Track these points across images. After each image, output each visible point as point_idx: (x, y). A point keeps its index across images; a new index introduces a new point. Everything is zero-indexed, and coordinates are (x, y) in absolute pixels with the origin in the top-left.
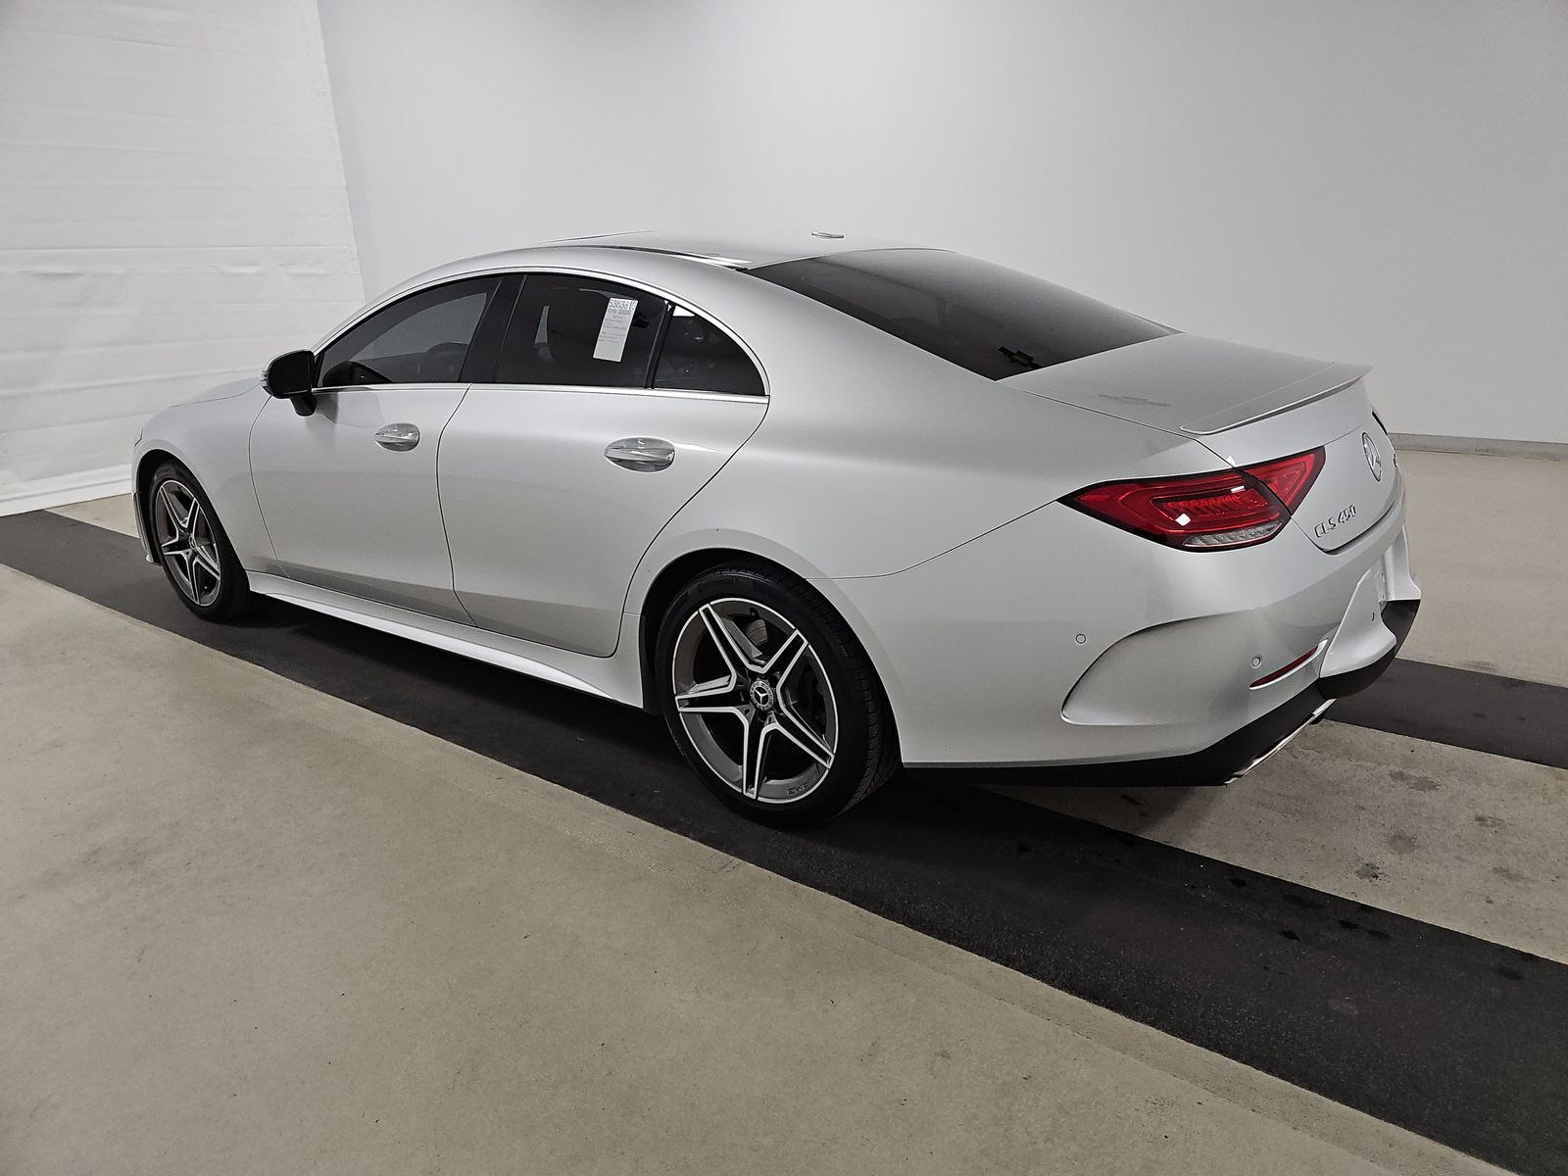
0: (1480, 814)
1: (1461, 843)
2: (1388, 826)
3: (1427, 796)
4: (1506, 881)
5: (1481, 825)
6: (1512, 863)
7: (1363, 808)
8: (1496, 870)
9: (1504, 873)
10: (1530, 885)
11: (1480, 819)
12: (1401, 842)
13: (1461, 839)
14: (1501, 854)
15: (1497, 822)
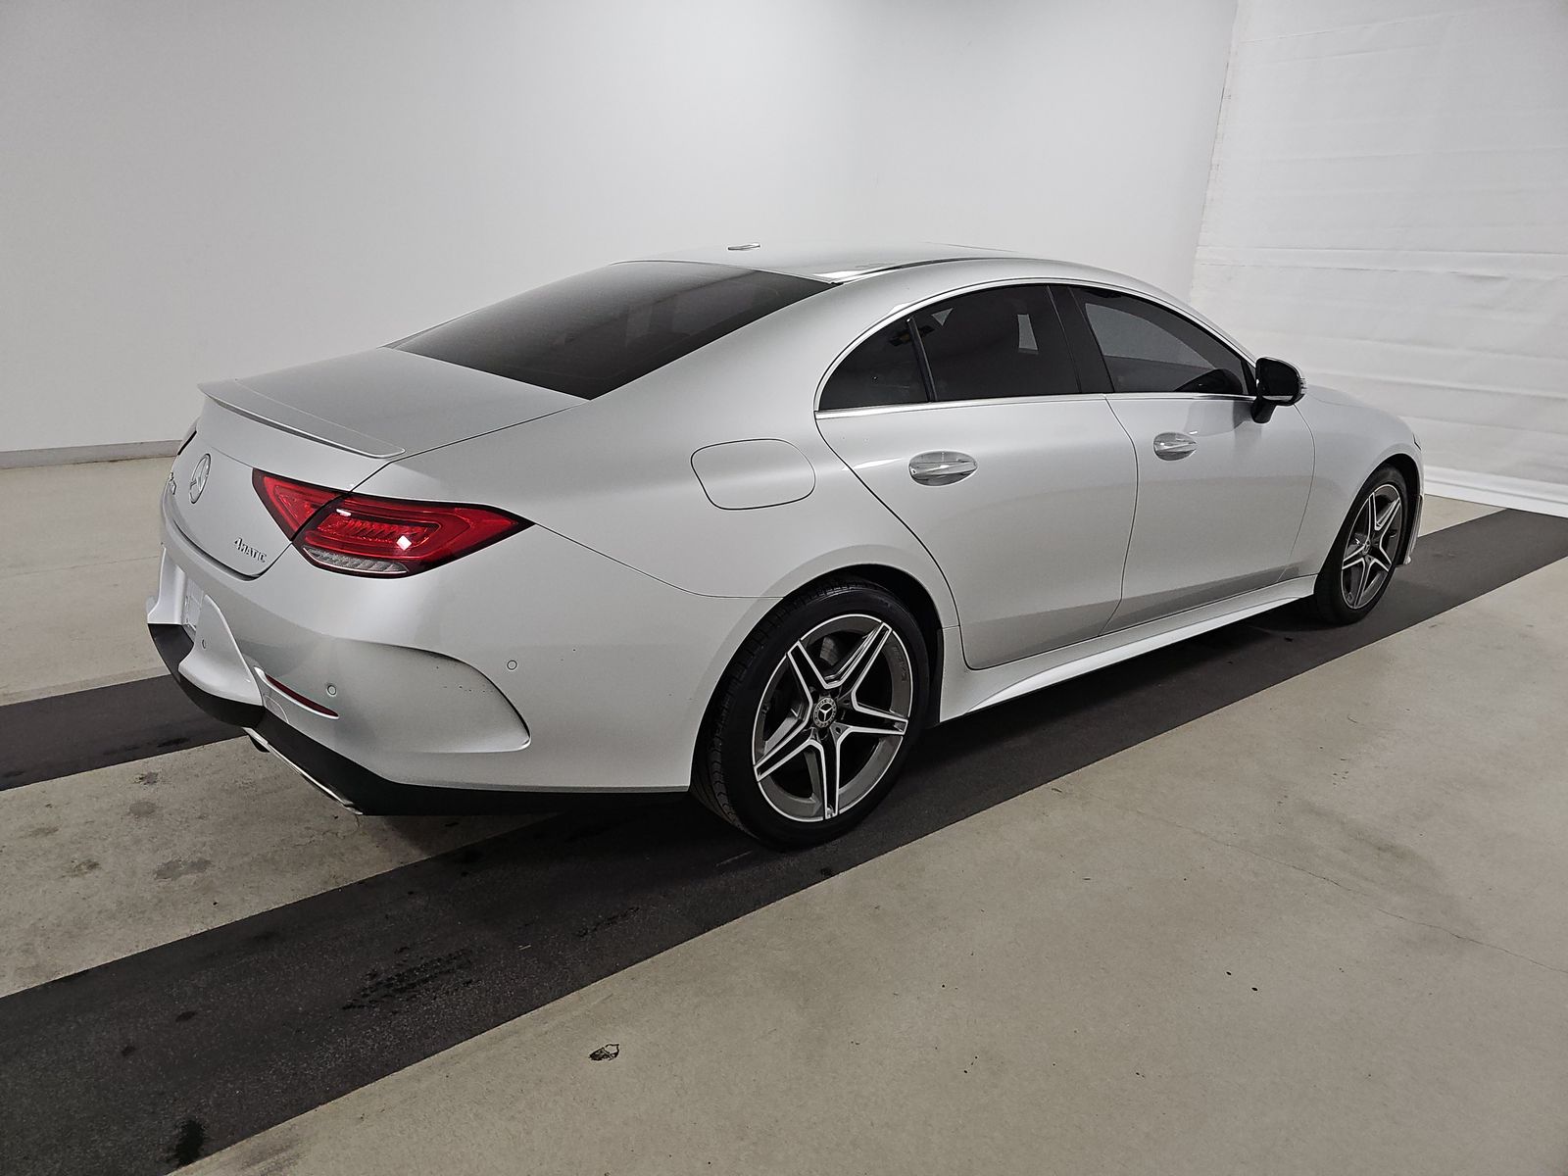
0: (96, 872)
1: (97, 836)
2: (167, 816)
3: (158, 862)
4: (43, 826)
5: (89, 861)
6: (46, 842)
7: (200, 818)
8: (56, 830)
9: (50, 831)
10: (22, 833)
11: (93, 866)
12: (143, 811)
13: (100, 838)
14: (57, 844)
15: (76, 872)
